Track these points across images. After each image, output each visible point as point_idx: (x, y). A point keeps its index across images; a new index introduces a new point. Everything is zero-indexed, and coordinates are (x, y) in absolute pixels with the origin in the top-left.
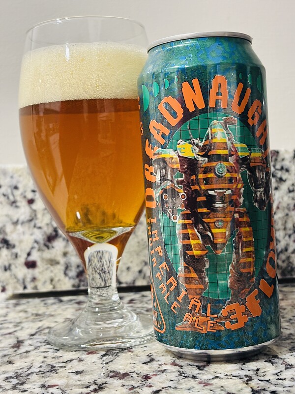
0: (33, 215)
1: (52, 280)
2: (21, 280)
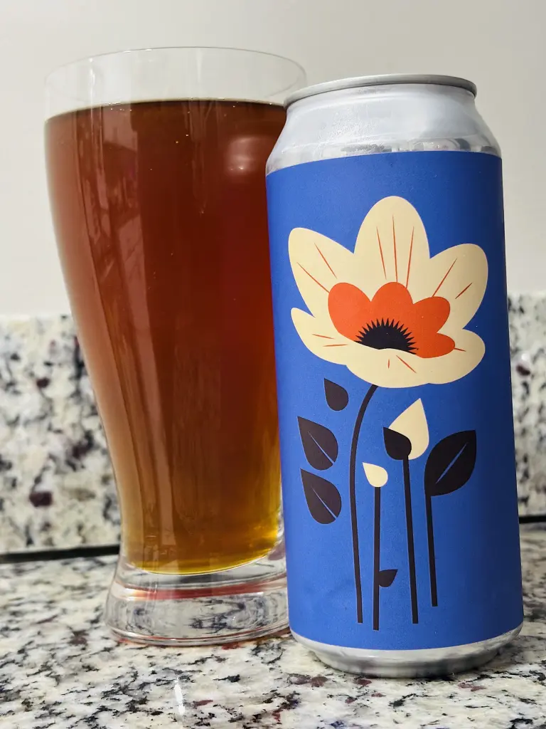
0: (47, 408)
1: (80, 528)
2: (22, 529)
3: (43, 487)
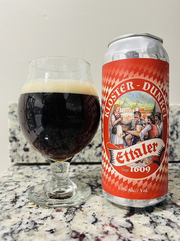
3: (27, 147)
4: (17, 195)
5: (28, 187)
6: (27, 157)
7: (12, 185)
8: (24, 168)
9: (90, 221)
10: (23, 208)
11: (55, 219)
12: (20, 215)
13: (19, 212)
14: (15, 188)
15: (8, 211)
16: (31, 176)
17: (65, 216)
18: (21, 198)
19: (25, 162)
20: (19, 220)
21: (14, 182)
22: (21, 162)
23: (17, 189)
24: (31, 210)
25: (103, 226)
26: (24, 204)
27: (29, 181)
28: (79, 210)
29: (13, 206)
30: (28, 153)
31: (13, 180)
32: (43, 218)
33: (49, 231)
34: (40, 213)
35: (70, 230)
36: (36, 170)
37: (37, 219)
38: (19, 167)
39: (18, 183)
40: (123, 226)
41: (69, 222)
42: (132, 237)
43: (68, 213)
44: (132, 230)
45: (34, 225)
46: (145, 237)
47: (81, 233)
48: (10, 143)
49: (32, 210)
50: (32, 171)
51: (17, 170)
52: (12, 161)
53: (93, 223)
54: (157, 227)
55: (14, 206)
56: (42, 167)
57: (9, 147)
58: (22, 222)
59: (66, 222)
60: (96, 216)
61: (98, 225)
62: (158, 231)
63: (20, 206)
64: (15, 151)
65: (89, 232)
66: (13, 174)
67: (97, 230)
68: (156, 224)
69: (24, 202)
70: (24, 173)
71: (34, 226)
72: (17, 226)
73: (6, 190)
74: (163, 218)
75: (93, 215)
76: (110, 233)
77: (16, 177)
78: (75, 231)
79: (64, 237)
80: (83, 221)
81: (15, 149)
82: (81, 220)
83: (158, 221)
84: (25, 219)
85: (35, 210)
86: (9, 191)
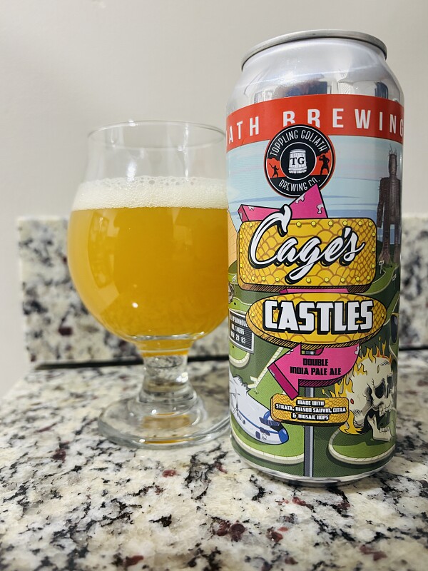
4: (64, 440)
5: (84, 420)
6: (69, 348)
7: (43, 418)
8: (63, 374)
9: (247, 495)
10: (85, 471)
11: (165, 494)
12: (81, 487)
13: (78, 481)
14: (54, 425)
15: (50, 479)
16: (85, 392)
17: (187, 486)
18: (74, 448)
19: (63, 360)
20: (82, 498)
21: (46, 408)
22: (53, 360)
23: (59, 425)
24: (103, 475)
25: (280, 503)
26: (85, 461)
27: (84, 406)
28: (216, 469)
29: (60, 466)
30: (71, 340)
31: (44, 405)
32: (137, 492)
33: (158, 521)
34: (128, 481)
35: (207, 517)
36: (93, 378)
37: (124, 494)
38: (51, 372)
39: (58, 412)
40: (324, 502)
41: (199, 498)
42: (350, 527)
43: (193, 477)
44: (346, 509)
45: (121, 509)
46: (379, 526)
47: (233, 522)
48: (25, 318)
49: (108, 474)
50: (85, 382)
51: (48, 381)
52: (33, 359)
53: (255, 499)
54: (400, 500)
55: (63, 468)
56: (105, 370)
57: (24, 325)
58: (89, 505)
59: (192, 498)
60: (258, 483)
61: (268, 502)
62: (405, 510)
63: (76, 467)
64: (37, 335)
65: (251, 520)
66: (41, 390)
67: (268, 514)
68: (396, 494)
69: (82, 457)
70: (66, 386)
71: (120, 512)
72: (81, 514)
73: (33, 430)
74: (409, 480)
75: (251, 481)
76: (300, 519)
77: (49, 398)
78: (219, 519)
79: (197, 533)
80: (230, 494)
81: (37, 329)
82: (227, 493)
83: (399, 487)
84: (96, 495)
85: (115, 473)
86: (41, 431)
